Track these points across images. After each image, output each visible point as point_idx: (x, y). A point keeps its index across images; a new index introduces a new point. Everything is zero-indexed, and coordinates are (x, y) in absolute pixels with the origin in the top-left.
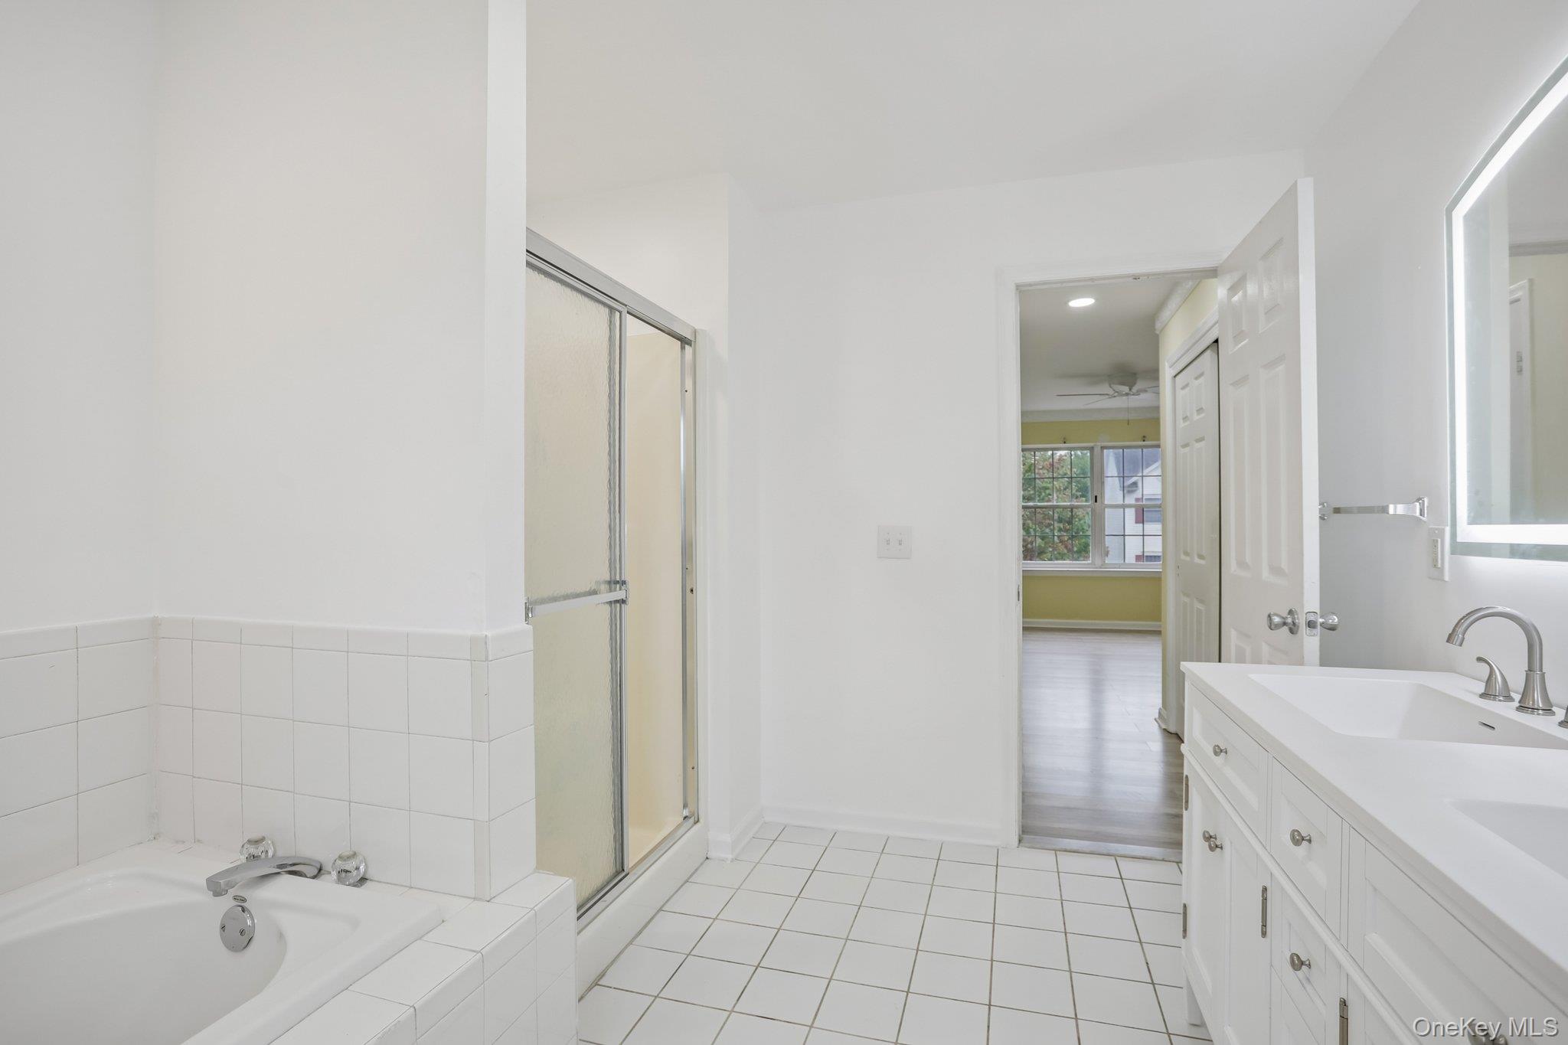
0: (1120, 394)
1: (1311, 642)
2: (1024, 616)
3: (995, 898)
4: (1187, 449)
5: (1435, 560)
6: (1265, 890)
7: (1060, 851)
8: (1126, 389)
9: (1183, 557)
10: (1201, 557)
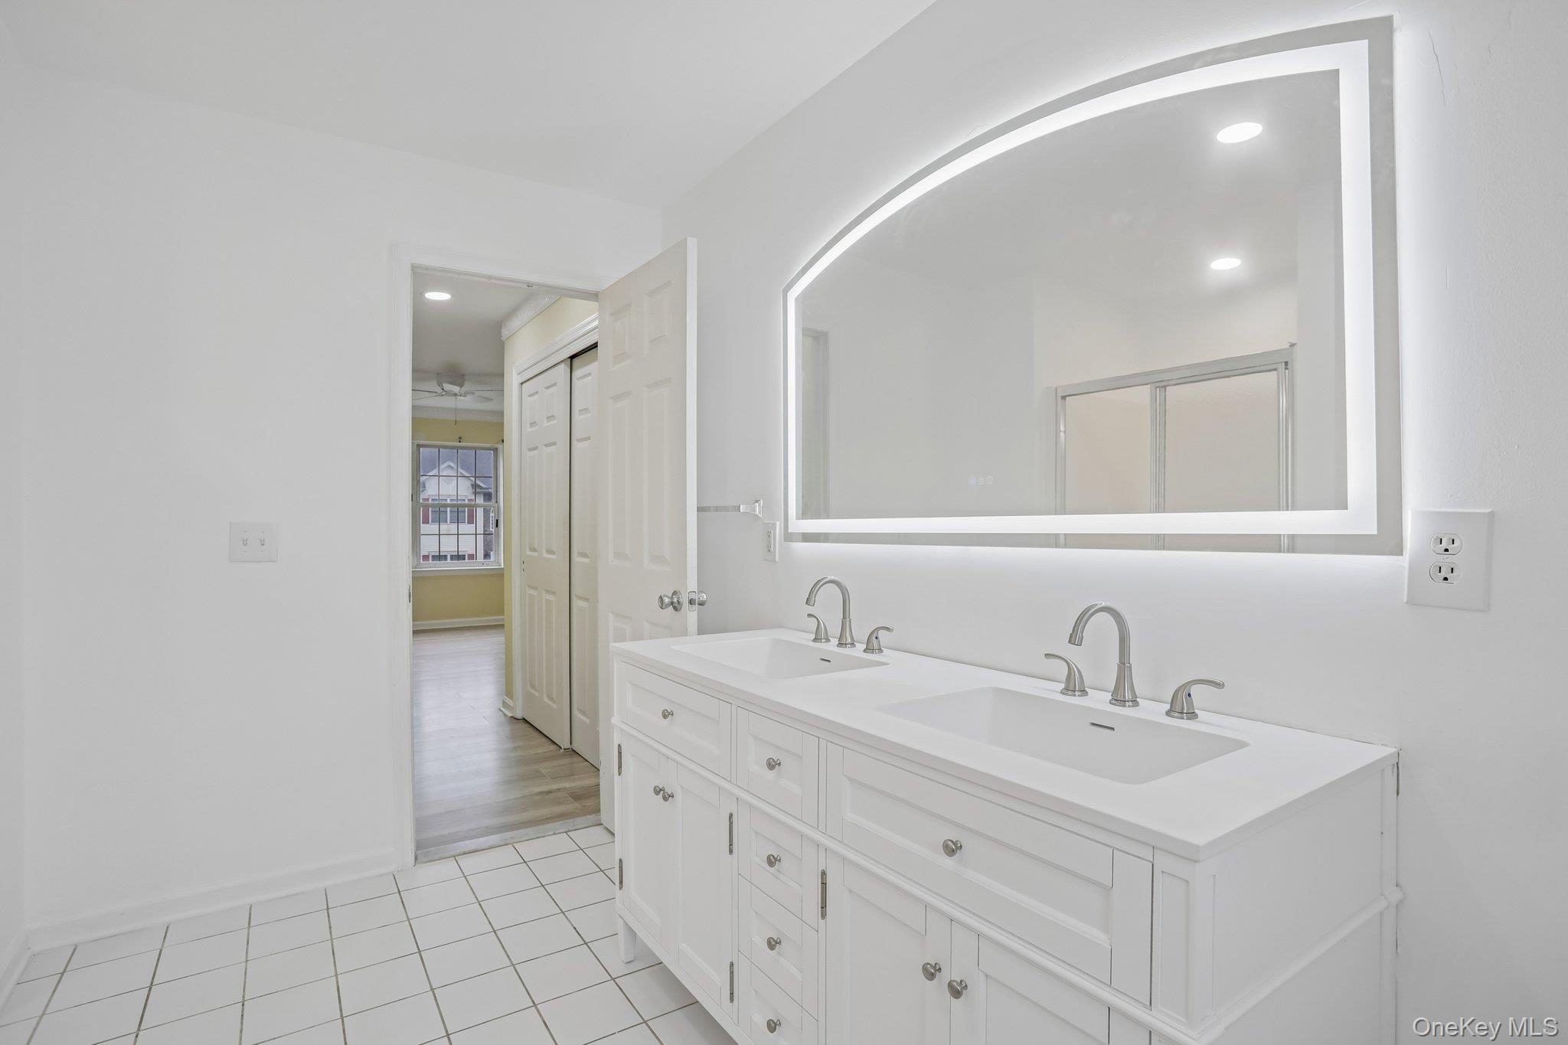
0: (448, 393)
1: (691, 615)
2: (414, 620)
3: (411, 926)
4: (534, 453)
5: (769, 547)
6: (731, 816)
7: (458, 856)
8: (456, 389)
9: (529, 553)
10: (550, 552)
